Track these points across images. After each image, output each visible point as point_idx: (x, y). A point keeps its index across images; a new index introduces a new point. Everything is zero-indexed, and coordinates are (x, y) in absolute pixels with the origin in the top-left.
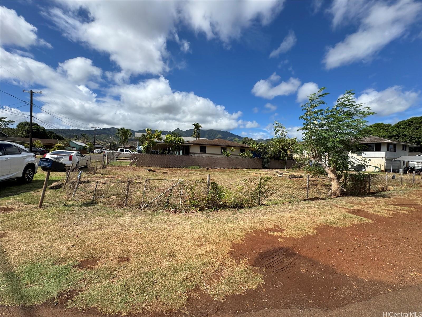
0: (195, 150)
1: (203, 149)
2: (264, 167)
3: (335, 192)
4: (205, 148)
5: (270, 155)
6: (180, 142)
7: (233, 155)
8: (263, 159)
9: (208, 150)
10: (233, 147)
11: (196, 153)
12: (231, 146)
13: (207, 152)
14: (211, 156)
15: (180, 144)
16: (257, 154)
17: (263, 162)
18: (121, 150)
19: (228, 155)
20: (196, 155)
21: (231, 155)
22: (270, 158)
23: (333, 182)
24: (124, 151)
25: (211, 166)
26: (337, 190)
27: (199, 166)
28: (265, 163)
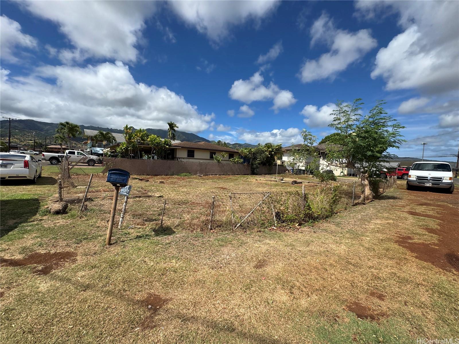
0: (182, 154)
1: (191, 153)
2: (253, 172)
3: (368, 197)
4: (193, 152)
5: (258, 161)
6: (167, 145)
7: (224, 160)
8: (252, 164)
9: (197, 155)
10: (225, 151)
11: (184, 158)
12: (223, 151)
13: (195, 157)
14: (201, 161)
15: (168, 147)
16: (247, 159)
17: (252, 168)
18: (70, 153)
19: (219, 160)
20: (183, 160)
21: (222, 160)
22: (259, 164)
23: (366, 188)
24: (76, 153)
25: (201, 172)
26: (370, 195)
27: (190, 173)
28: (254, 169)
